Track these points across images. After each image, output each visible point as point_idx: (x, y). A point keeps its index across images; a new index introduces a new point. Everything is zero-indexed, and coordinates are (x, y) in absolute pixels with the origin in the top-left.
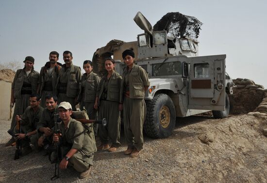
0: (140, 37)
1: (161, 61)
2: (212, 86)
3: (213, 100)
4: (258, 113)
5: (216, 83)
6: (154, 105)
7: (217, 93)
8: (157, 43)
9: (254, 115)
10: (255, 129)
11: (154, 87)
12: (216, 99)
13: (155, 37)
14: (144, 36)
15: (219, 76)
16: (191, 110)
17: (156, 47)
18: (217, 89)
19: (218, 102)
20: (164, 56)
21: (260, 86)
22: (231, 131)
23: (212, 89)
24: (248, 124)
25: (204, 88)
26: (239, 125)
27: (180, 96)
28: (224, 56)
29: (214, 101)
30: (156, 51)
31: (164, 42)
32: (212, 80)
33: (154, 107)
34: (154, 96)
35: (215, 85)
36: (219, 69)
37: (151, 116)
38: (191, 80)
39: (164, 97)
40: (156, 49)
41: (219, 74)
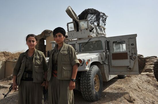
0: (69, 24)
1: (86, 41)
2: (129, 57)
3: (129, 67)
4: (148, 73)
5: (131, 55)
6: (90, 75)
7: (133, 62)
8: (82, 28)
9: (146, 75)
10: (152, 85)
11: (89, 60)
12: (131, 67)
13: (80, 24)
14: (73, 23)
15: (133, 49)
16: (111, 75)
17: (81, 31)
18: (132, 59)
19: (133, 69)
20: (87, 37)
21: (141, 56)
22: (140, 88)
23: (129, 60)
24: (146, 81)
25: (122, 59)
26: (141, 83)
27: (105, 65)
28: (136, 35)
29: (130, 69)
30: (82, 34)
31: (87, 28)
32: (128, 53)
33: (90, 77)
34: (90, 68)
35: (130, 56)
36: (132, 45)
37: (88, 85)
38: (111, 54)
39: (96, 68)
40: (81, 33)
41: (132, 48)
